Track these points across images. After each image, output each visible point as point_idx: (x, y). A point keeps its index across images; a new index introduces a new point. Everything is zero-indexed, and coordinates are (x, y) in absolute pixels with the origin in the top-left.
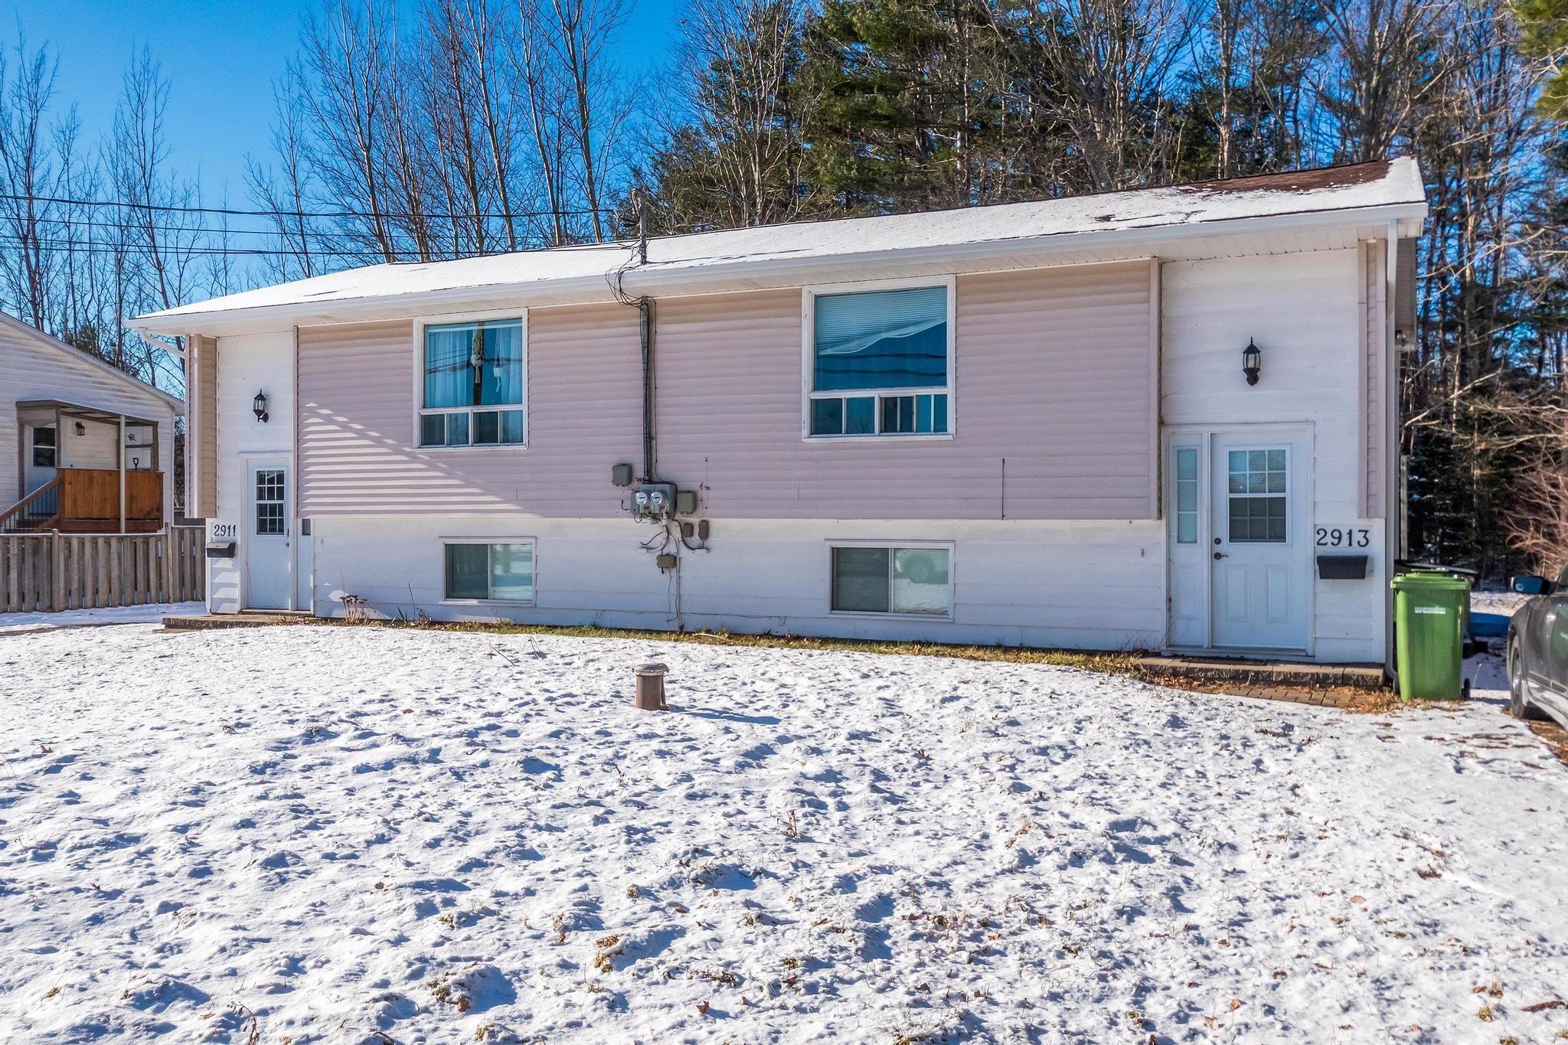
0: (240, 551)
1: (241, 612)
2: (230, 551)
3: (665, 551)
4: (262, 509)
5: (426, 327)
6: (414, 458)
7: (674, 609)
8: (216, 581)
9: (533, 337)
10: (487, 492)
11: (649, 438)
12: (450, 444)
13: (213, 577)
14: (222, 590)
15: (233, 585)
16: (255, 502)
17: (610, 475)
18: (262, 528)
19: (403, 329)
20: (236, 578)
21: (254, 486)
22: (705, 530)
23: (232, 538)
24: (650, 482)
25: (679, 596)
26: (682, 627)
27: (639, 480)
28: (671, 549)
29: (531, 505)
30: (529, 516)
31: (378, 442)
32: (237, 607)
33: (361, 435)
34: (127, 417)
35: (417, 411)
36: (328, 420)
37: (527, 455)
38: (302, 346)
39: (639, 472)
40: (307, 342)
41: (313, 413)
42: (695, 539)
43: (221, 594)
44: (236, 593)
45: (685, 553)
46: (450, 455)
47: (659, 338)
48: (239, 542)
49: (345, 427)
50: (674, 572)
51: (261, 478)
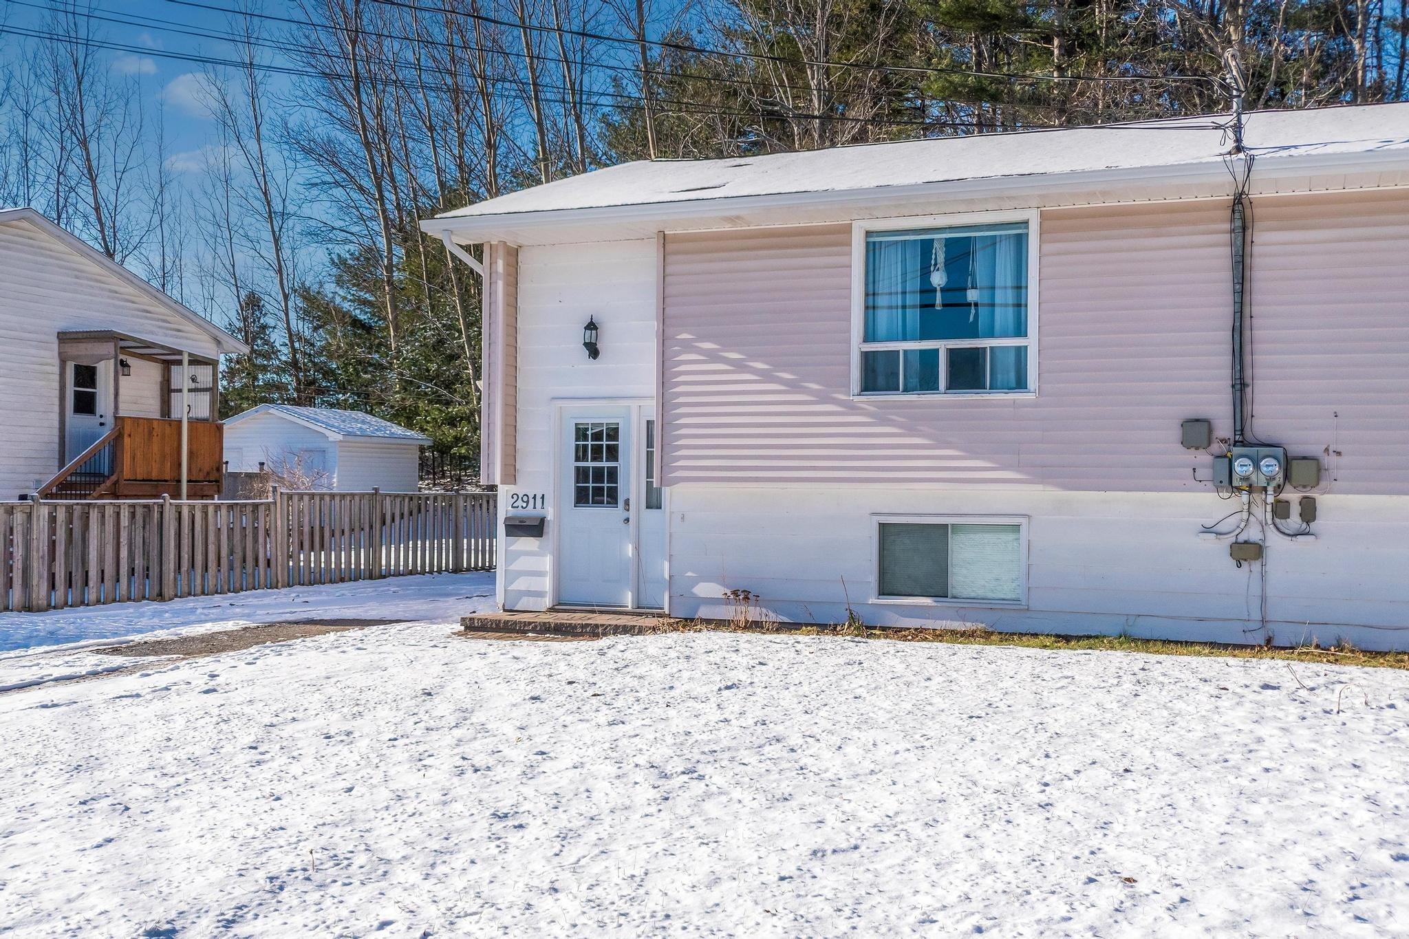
0: (551, 529)
1: (552, 610)
2: (536, 528)
3: (1242, 538)
4: (581, 474)
5: (868, 234)
6: (852, 408)
7: (1256, 615)
8: (512, 567)
9: (1048, 247)
10: (973, 453)
11: (1240, 385)
12: (906, 390)
13: (509, 561)
14: (522, 579)
15: (540, 574)
16: (572, 464)
17: (1176, 433)
18: (582, 497)
19: (838, 236)
20: (547, 563)
21: (571, 443)
22: (1309, 511)
23: (539, 512)
24: (1243, 443)
25: (1263, 599)
26: (1269, 641)
27: (1224, 441)
28: (1253, 534)
29: (1043, 473)
30: (1040, 487)
31: (794, 387)
32: (547, 602)
33: (767, 377)
34: (190, 354)
35: (857, 345)
36: (713, 357)
37: (1035, 405)
38: (669, 259)
39: (1224, 428)
40: (677, 253)
41: (688, 347)
42: (1295, 521)
43: (521, 584)
44: (547, 584)
45: (1276, 542)
46: (910, 405)
47: (1257, 250)
48: (550, 517)
49: (739, 366)
50: (1256, 566)
51: (581, 433)
